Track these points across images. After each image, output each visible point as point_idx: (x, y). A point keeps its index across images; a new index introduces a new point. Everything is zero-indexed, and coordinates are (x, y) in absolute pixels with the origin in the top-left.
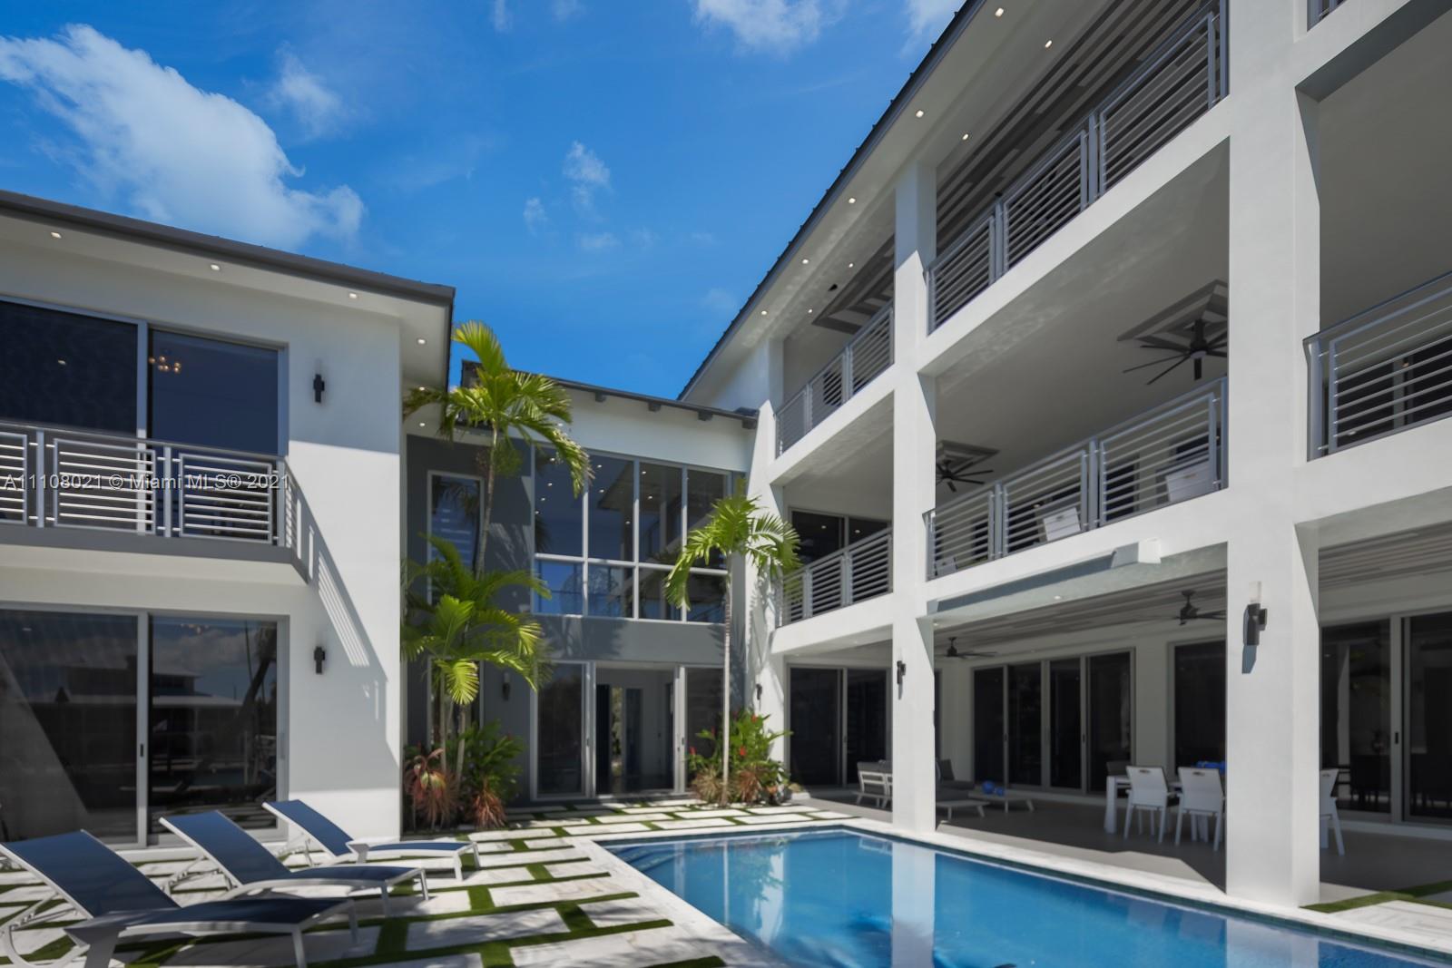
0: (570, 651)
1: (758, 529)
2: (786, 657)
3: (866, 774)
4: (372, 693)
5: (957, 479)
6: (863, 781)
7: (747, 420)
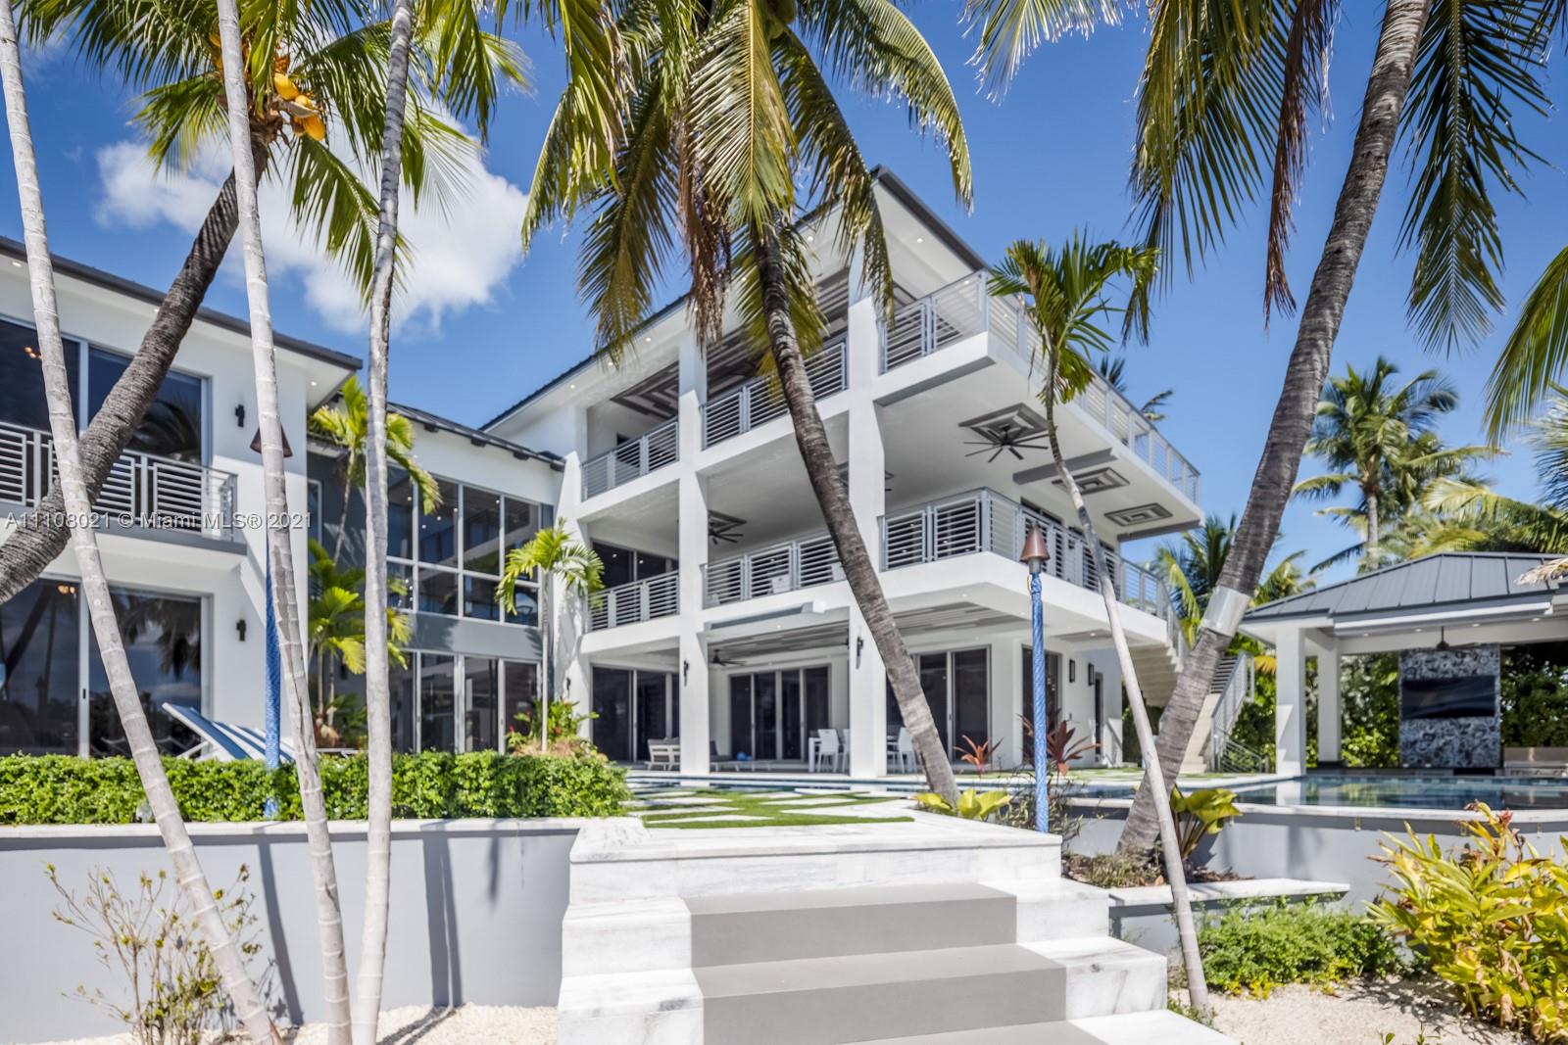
1: (571, 554)
2: (591, 656)
3: (655, 748)
5: (720, 537)
6: (653, 754)
7: (554, 463)
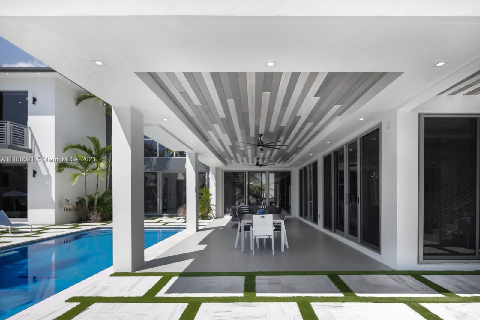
0: (153, 169)
4: (48, 182)
